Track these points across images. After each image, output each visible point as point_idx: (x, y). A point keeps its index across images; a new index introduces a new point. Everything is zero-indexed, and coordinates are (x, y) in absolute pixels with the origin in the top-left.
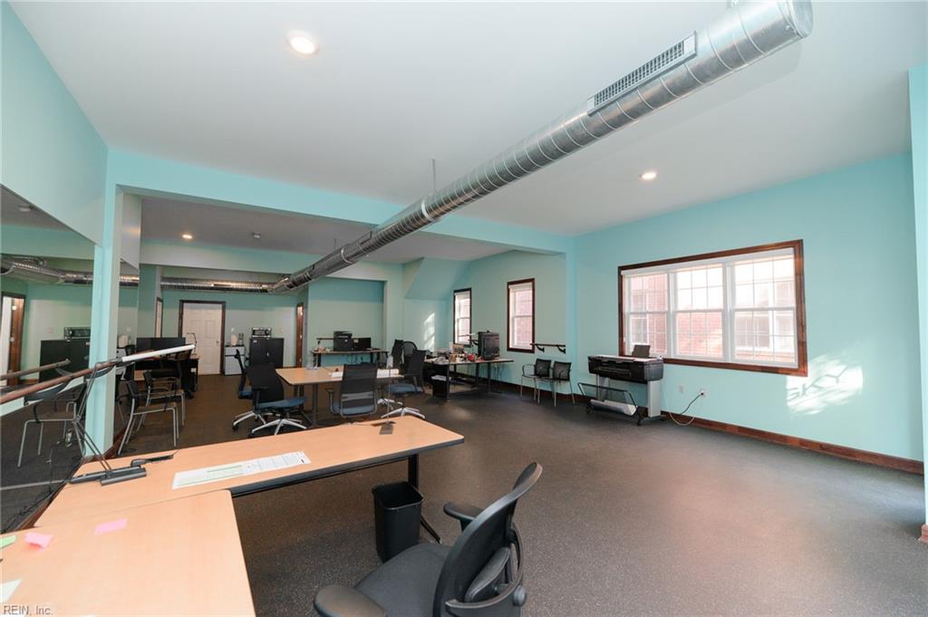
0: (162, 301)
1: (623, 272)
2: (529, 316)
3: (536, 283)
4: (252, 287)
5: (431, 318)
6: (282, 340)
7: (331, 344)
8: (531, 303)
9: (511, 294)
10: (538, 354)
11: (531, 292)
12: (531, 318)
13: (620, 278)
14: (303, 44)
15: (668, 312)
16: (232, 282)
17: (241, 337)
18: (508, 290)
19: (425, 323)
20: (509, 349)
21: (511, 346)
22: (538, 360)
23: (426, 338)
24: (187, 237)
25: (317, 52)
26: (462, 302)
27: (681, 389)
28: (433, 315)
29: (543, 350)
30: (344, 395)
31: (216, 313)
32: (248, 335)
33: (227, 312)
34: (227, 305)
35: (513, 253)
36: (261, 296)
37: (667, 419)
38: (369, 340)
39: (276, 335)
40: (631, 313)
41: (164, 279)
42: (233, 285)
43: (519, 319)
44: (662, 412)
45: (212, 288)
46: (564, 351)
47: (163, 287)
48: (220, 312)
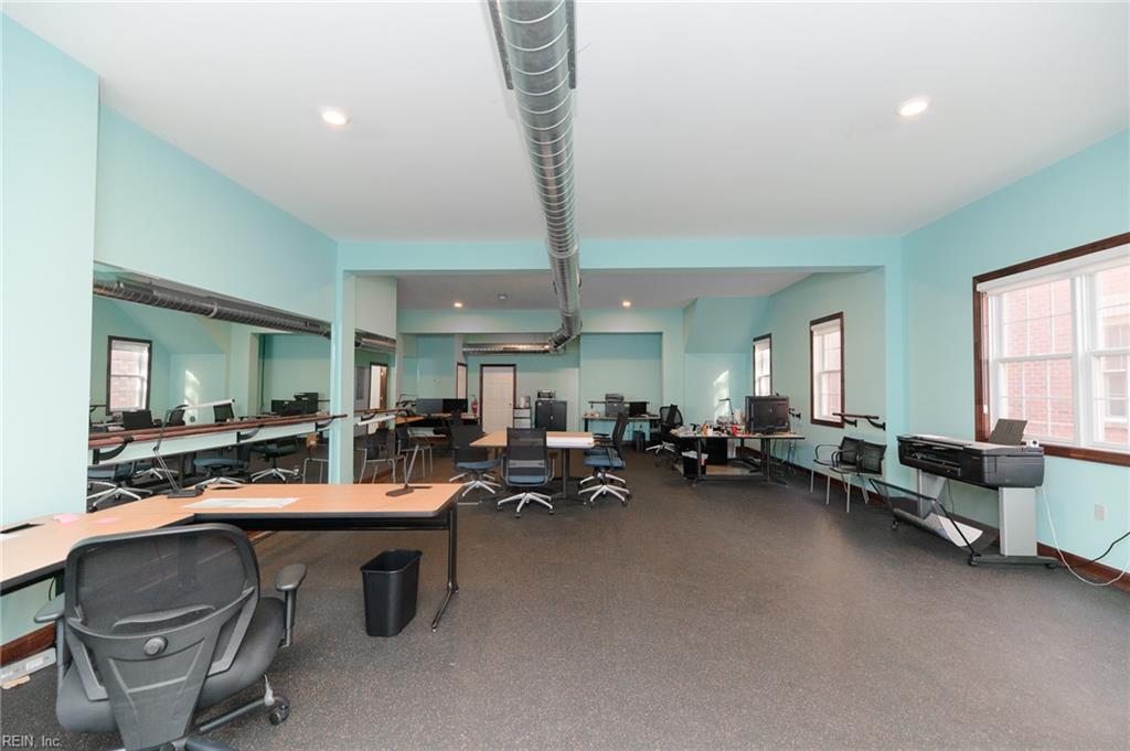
0: (465, 365)
1: (981, 287)
2: (837, 372)
3: (845, 318)
4: (538, 348)
5: (723, 377)
6: (565, 403)
7: (601, 409)
8: (839, 350)
9: (816, 339)
10: (849, 431)
11: (839, 333)
12: (839, 375)
13: (978, 297)
14: (334, 118)
15: (1071, 357)
16: (519, 344)
17: (528, 399)
18: (812, 333)
19: (715, 384)
20: (814, 421)
21: (816, 417)
22: (845, 438)
23: (716, 403)
24: (458, 305)
25: (348, 122)
26: (762, 354)
27: (1099, 512)
28: (727, 373)
29: (855, 423)
30: (511, 461)
31: (508, 375)
32: (534, 398)
33: (518, 375)
34: (518, 366)
35: (815, 277)
36: (543, 357)
37: (1052, 563)
38: (644, 405)
39: (560, 397)
40: (1004, 361)
41: (465, 345)
42: (521, 347)
43: (826, 375)
44: (1042, 549)
45: (501, 352)
46: (883, 427)
47: (465, 353)
48: (512, 374)
